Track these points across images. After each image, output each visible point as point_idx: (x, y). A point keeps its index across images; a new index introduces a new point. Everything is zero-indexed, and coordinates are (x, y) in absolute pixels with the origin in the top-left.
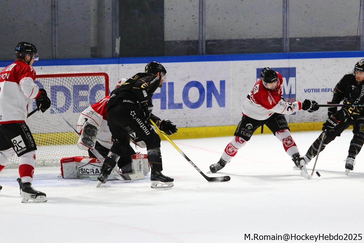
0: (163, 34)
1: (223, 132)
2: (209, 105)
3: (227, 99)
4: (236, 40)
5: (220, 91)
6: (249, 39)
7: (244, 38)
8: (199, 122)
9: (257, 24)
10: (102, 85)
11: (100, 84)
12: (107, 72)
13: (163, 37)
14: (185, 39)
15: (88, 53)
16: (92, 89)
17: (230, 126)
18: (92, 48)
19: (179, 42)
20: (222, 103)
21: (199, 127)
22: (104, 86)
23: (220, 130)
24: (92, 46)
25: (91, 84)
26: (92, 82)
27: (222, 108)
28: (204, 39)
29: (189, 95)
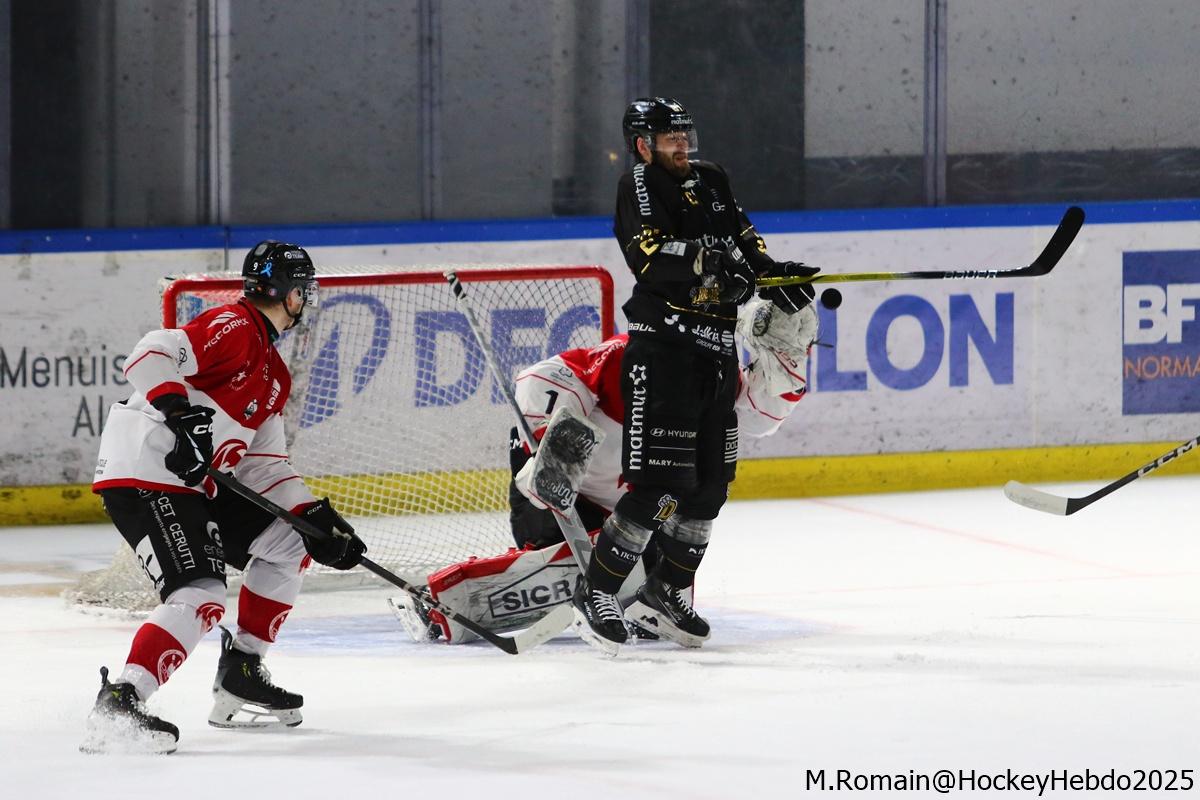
0: (801, 134)
1: (1008, 471)
2: (959, 378)
3: (1018, 358)
4: (1050, 155)
5: (997, 329)
6: (1098, 152)
7: (1079, 146)
8: (921, 434)
9: (1124, 100)
10: (591, 309)
11: (583, 307)
12: (607, 267)
13: (801, 145)
14: (877, 152)
15: (544, 200)
16: (559, 322)
17: (1029, 448)
18: (556, 183)
19: (854, 163)
20: (1001, 367)
21: (923, 453)
22: (599, 312)
23: (996, 463)
24: (557, 175)
25: (552, 305)
26: (556, 298)
27: (1003, 388)
28: (940, 151)
29: (890, 343)
